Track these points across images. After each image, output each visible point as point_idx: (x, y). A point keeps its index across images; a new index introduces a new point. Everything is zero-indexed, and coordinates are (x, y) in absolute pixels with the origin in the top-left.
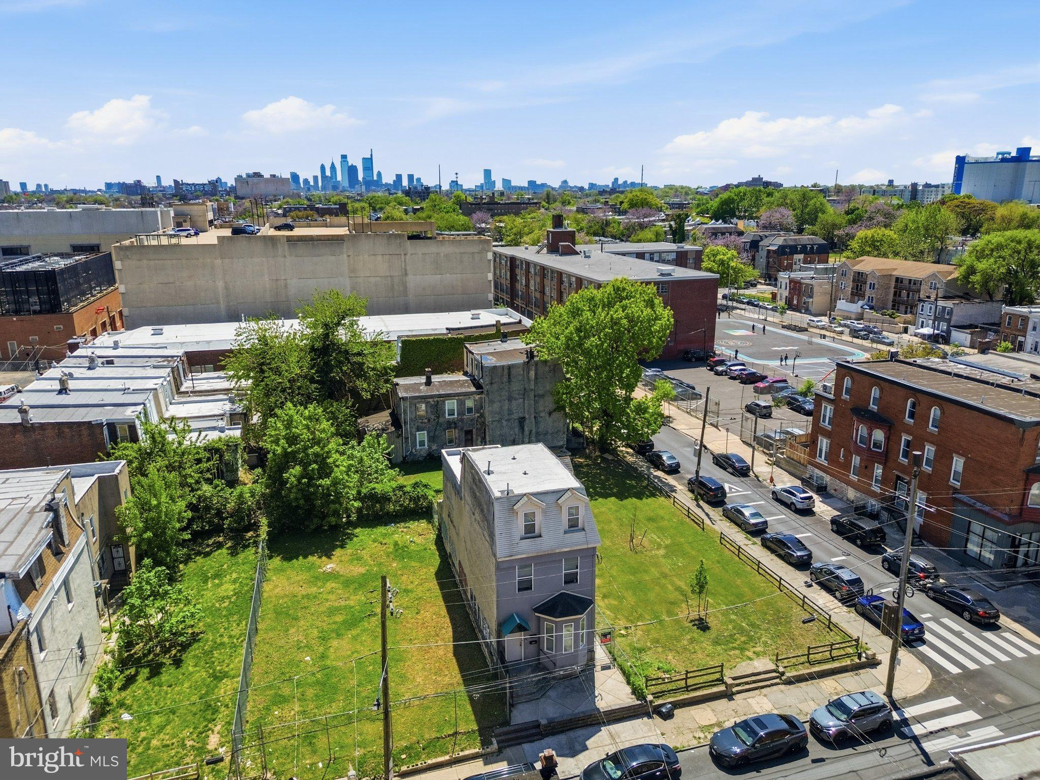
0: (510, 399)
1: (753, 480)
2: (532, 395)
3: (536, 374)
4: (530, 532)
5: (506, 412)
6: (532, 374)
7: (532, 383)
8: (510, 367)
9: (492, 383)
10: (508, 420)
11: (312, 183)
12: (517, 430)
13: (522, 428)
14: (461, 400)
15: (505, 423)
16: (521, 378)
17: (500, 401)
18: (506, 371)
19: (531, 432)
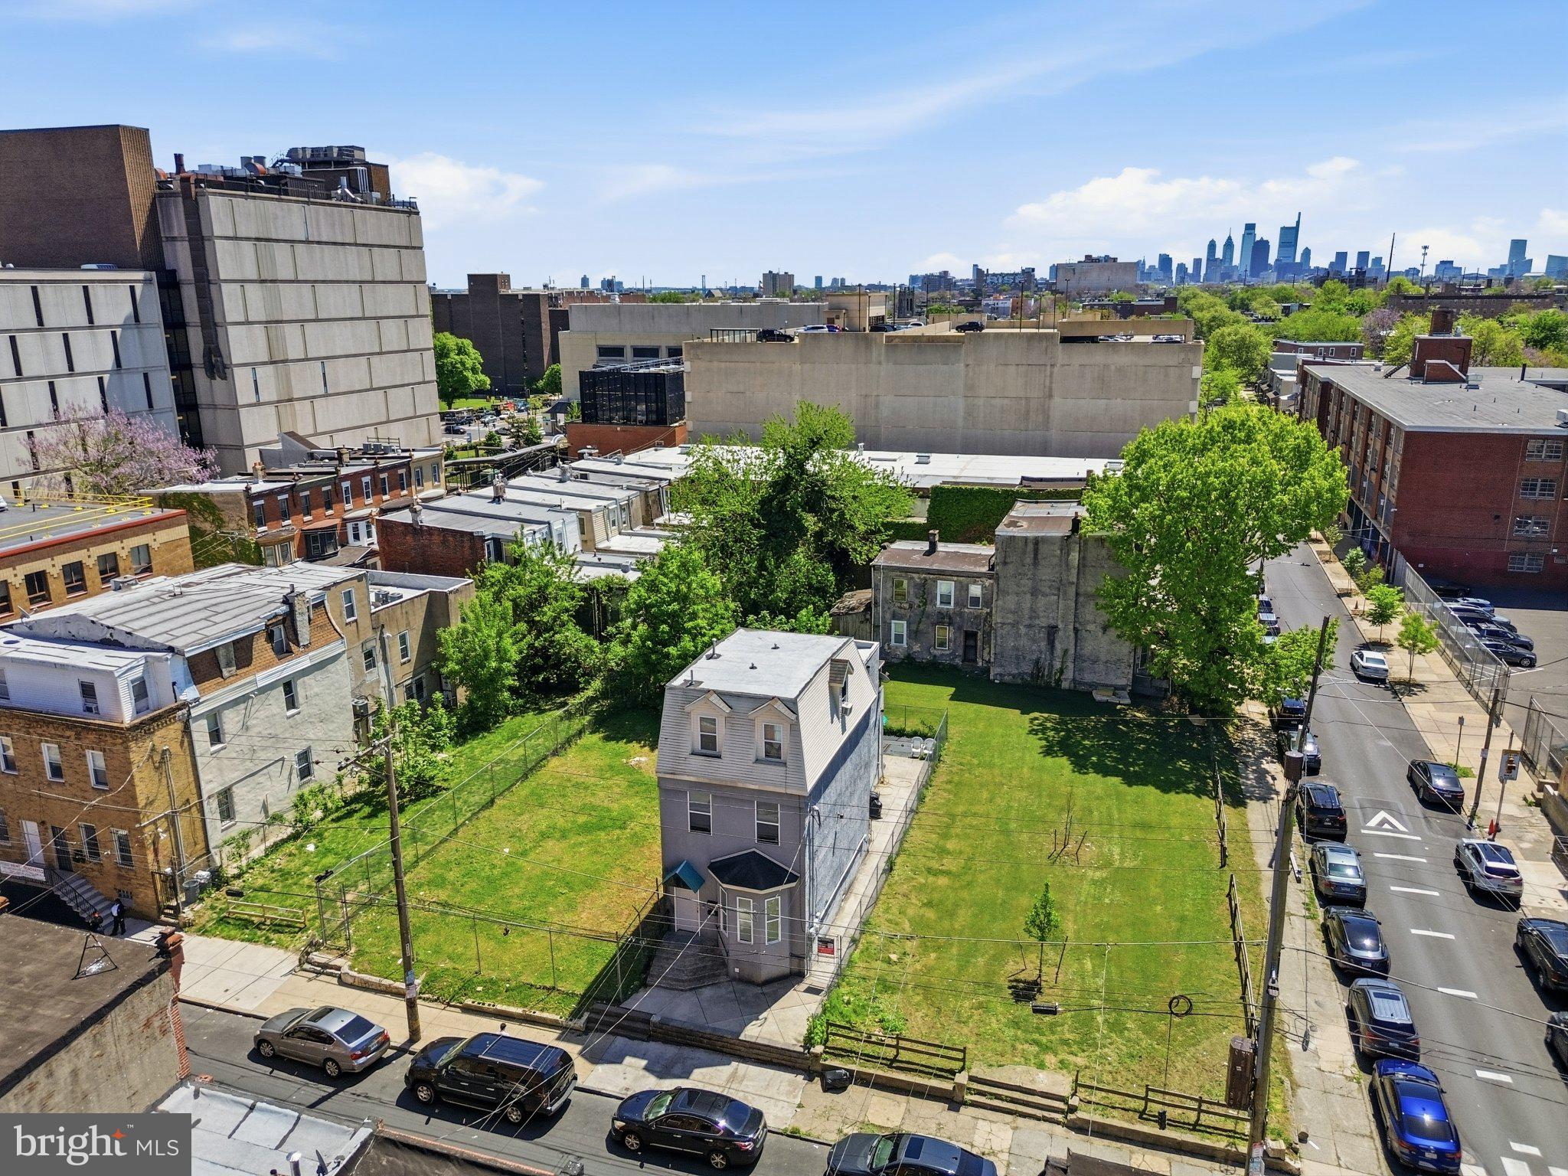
0: (1035, 592)
1: (1462, 822)
2: (1072, 590)
3: (1083, 560)
4: (709, 746)
5: (1026, 612)
6: (1075, 556)
7: (1074, 571)
8: (1037, 541)
9: (1005, 563)
10: (1029, 626)
11: (1190, 271)
12: (1043, 644)
13: (1051, 644)
14: (961, 582)
15: (1023, 630)
16: (1055, 561)
17: (1017, 594)
18: (1031, 547)
19: (1066, 652)
